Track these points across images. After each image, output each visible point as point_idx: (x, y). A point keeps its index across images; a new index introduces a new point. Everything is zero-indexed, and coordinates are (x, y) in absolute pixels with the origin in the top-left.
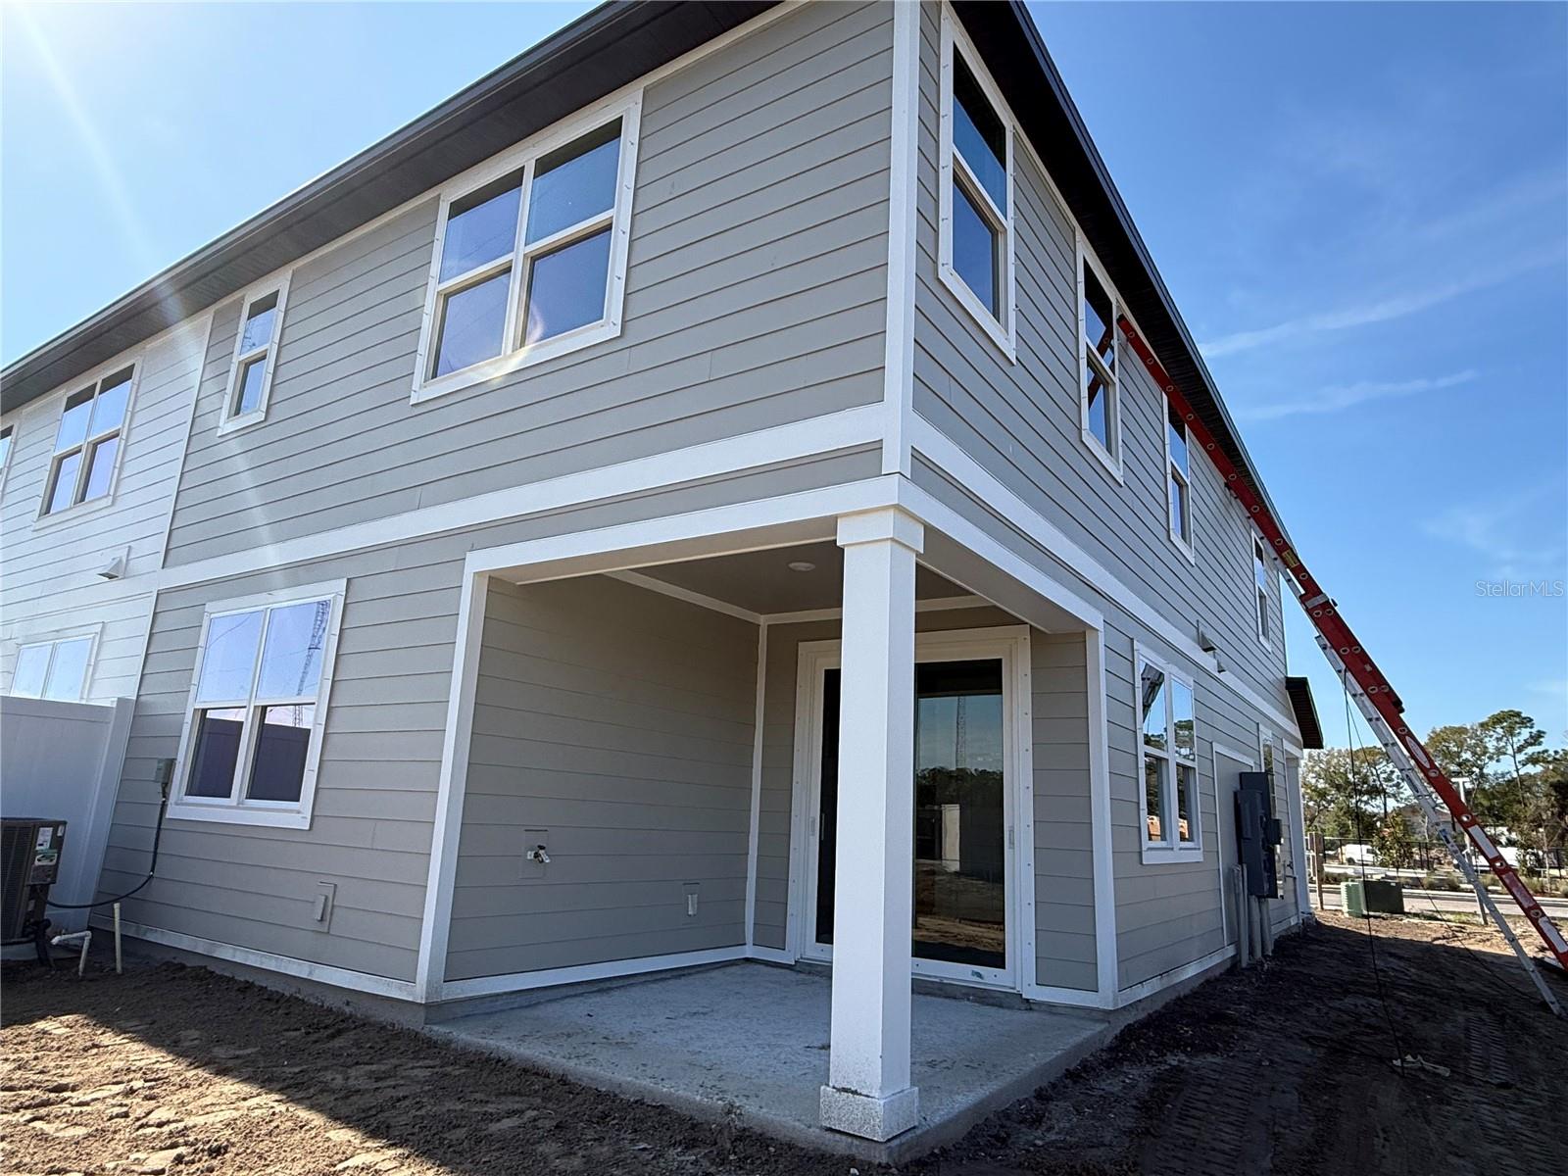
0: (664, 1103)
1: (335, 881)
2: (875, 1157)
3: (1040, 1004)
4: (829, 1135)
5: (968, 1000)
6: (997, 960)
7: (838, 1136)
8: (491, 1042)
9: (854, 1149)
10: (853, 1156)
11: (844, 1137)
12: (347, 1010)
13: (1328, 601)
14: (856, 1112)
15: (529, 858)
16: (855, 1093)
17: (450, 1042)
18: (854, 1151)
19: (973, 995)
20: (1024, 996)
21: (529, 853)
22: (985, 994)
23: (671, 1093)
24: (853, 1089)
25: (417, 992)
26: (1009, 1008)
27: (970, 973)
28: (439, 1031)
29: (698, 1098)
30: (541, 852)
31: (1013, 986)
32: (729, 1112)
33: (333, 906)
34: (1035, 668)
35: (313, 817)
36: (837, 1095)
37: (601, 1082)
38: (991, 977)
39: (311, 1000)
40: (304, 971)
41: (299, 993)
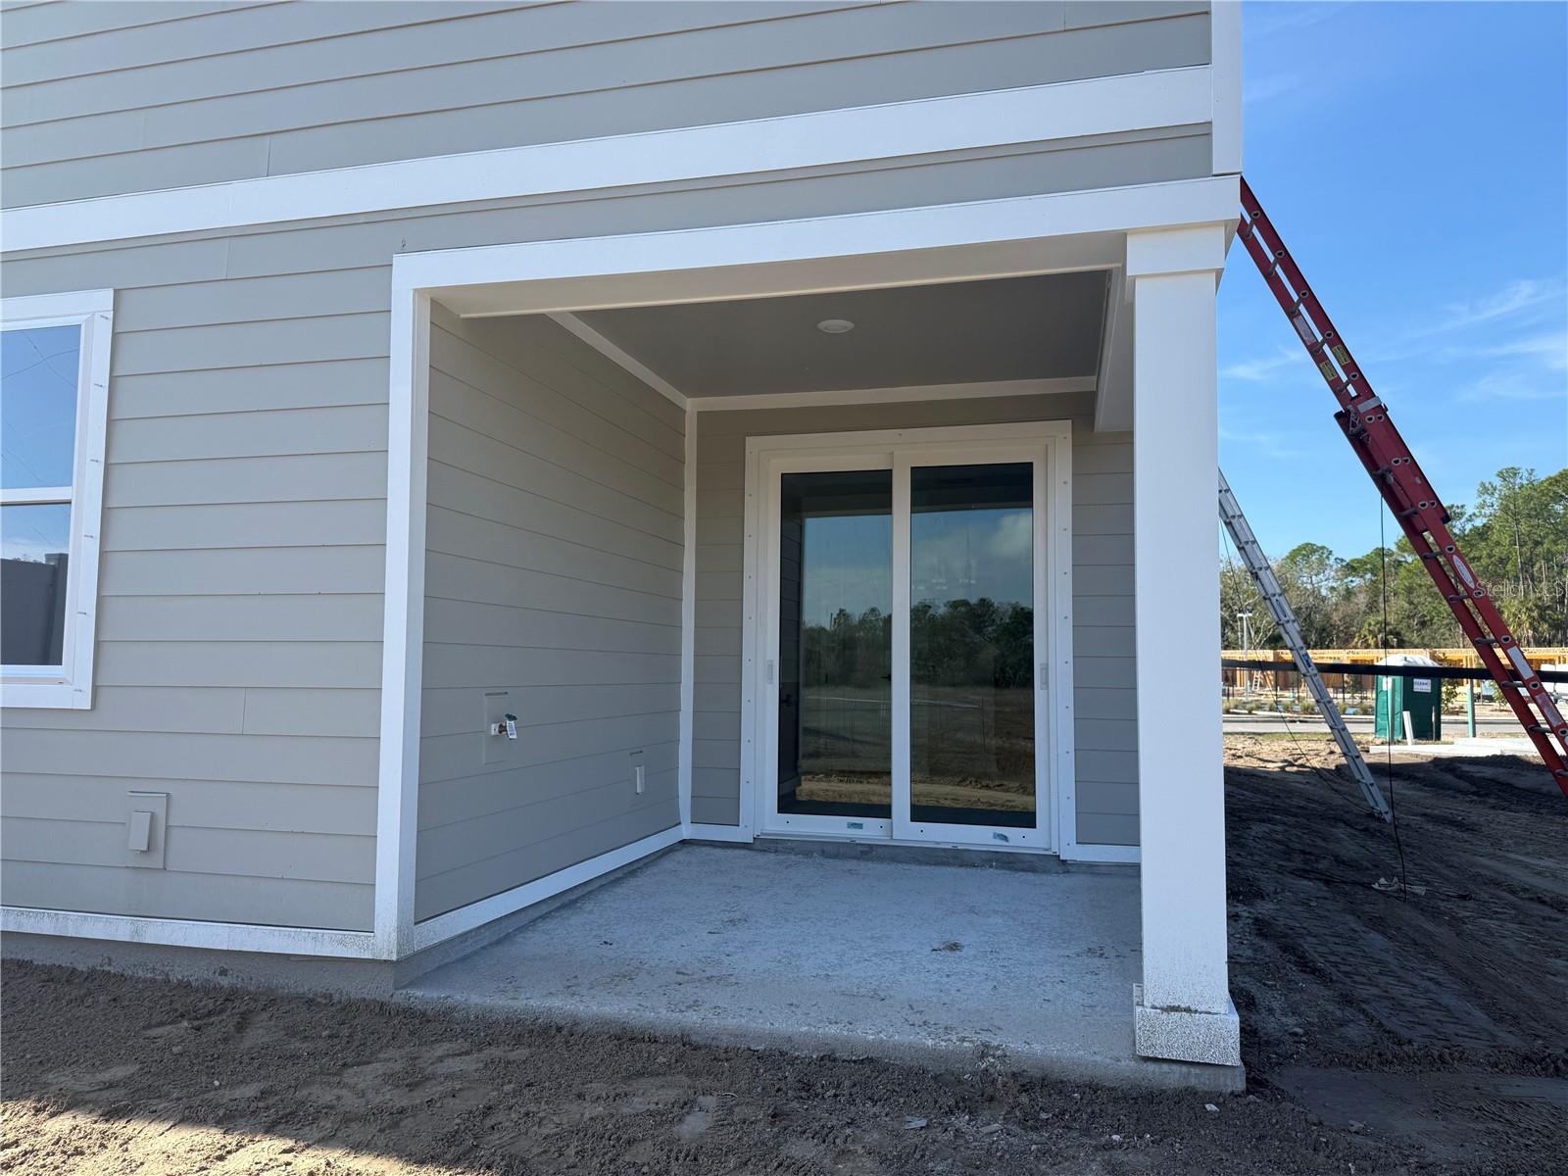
1: (169, 788)
2: (1226, 1085)
3: (1080, 864)
4: (1151, 1067)
5: (991, 867)
6: (1027, 819)
7: (1165, 1067)
8: (532, 1002)
9: (1193, 1080)
10: (1193, 1088)
11: (1175, 1067)
12: (225, 982)
13: (1380, 406)
14: (1194, 1034)
15: (493, 733)
16: (1188, 1010)
17: (453, 1009)
18: (1193, 1082)
19: (996, 861)
20: (1062, 858)
21: (493, 726)
22: (1012, 859)
23: (882, 1041)
24: (1183, 1006)
25: (383, 940)
26: (1044, 872)
27: (992, 835)
28: (424, 996)
29: (930, 1042)
30: (510, 724)
31: (1046, 847)
32: (983, 1056)
33: (167, 827)
34: (1076, 475)
35: (95, 688)
36: (1164, 1016)
37: (753, 1038)
38: (1018, 839)
39: (141, 974)
40: (120, 929)
41: (110, 965)
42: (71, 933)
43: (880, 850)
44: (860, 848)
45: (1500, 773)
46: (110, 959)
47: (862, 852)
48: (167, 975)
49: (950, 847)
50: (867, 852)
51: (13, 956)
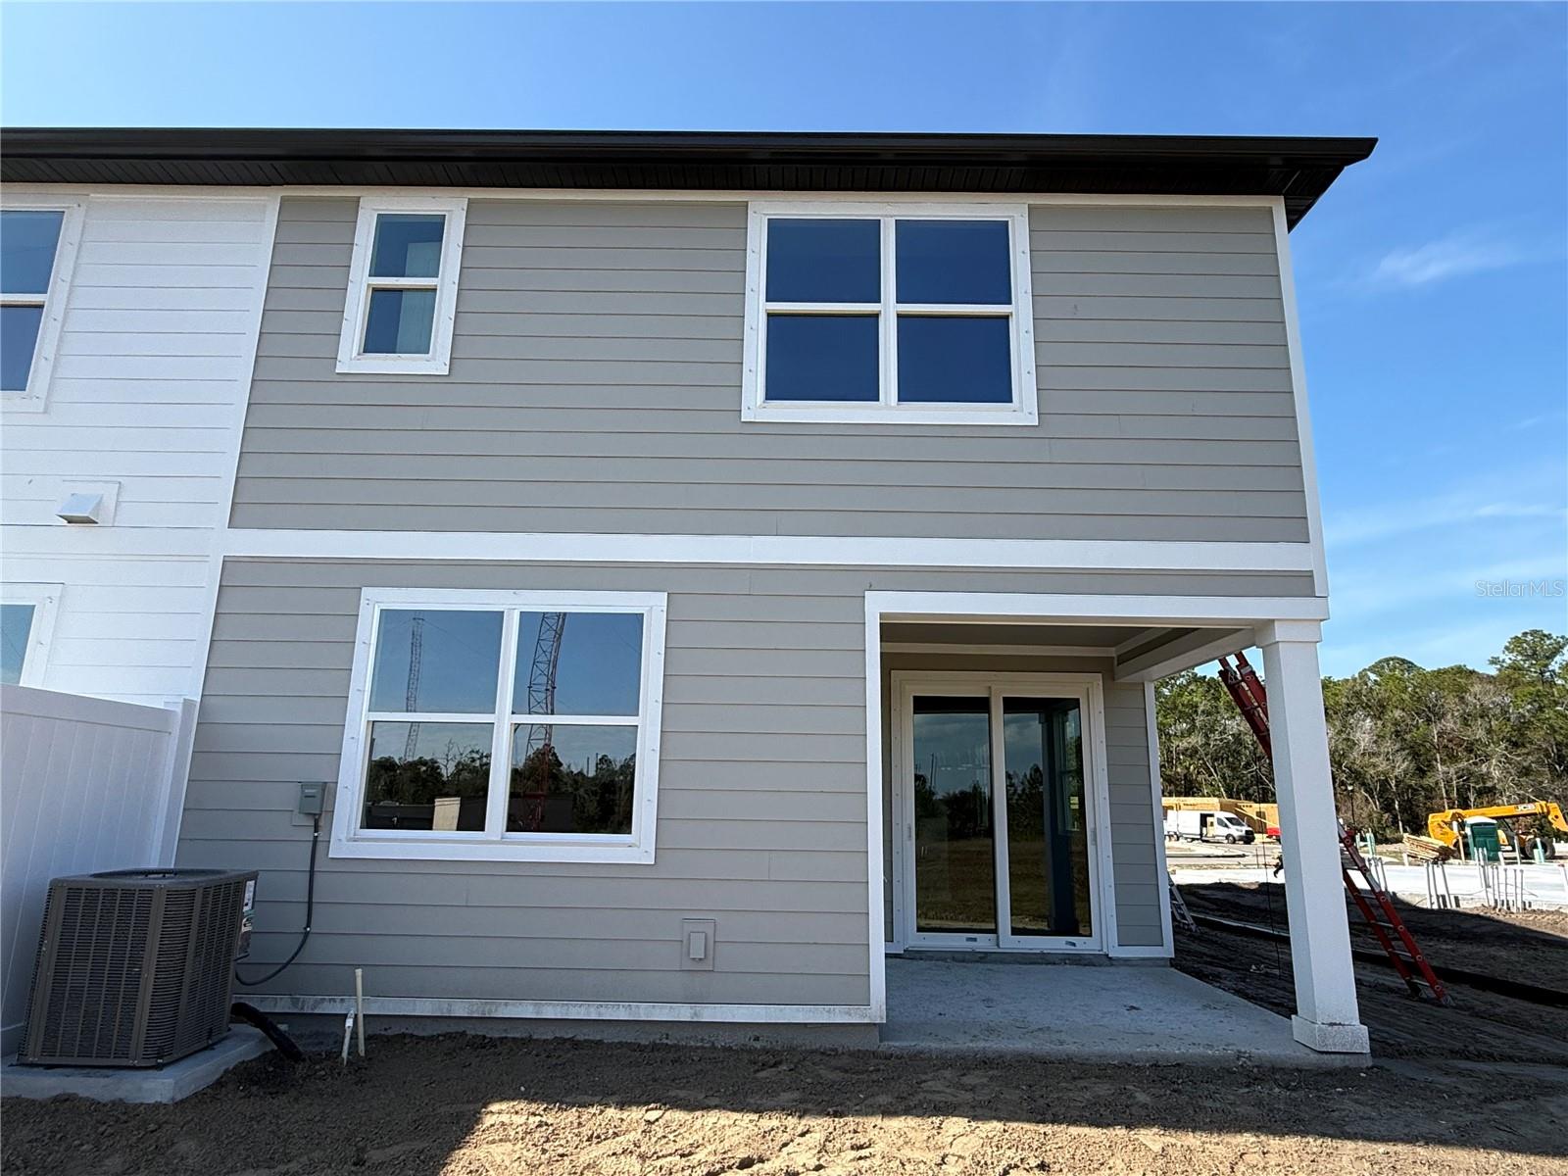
0: (1179, 1062)
1: (715, 916)
2: (1364, 1063)
4: (1326, 1057)
5: (1064, 963)
6: (1085, 931)
7: (1333, 1056)
11: (1338, 1056)
12: (757, 1045)
14: (1345, 1037)
16: (1340, 1024)
19: (1069, 959)
20: (1109, 956)
22: (1077, 958)
24: (1337, 1022)
25: (876, 1010)
26: (1098, 965)
27: (1067, 944)
28: (901, 1045)
31: (1098, 949)
33: (715, 942)
34: (1106, 707)
35: (660, 850)
36: (1330, 1028)
38: (1080, 944)
39: (692, 1043)
40: (684, 1013)
41: (667, 1038)
42: (643, 1018)
43: (993, 956)
44: (980, 955)
45: (1220, 895)
46: (667, 1035)
47: (981, 958)
48: (713, 1043)
49: (1038, 951)
50: (984, 957)
51: (586, 1037)
